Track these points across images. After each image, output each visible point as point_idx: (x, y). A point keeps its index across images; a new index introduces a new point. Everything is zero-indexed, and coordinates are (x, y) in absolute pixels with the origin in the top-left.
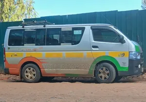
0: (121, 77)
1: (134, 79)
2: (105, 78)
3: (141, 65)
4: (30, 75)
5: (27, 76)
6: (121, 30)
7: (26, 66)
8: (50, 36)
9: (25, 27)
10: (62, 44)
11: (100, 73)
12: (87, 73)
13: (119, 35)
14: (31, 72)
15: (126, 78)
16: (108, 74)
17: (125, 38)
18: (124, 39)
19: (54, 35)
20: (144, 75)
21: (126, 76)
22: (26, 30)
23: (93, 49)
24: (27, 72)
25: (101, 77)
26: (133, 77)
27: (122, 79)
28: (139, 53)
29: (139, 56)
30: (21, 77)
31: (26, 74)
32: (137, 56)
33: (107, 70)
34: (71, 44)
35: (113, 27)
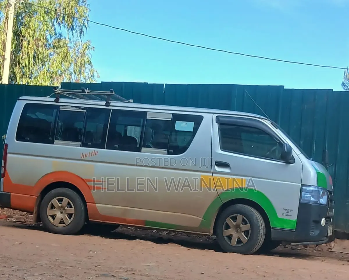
0: (277, 243)
1: (309, 250)
2: (239, 241)
3: (328, 219)
4: (59, 215)
5: (53, 217)
6: (288, 134)
7: (53, 191)
8: (119, 129)
9: (61, 100)
10: (143, 149)
11: (228, 227)
12: (197, 225)
13: (281, 144)
14: (62, 208)
15: (288, 246)
16: (246, 233)
17: (296, 152)
18: (293, 154)
19: (129, 128)
20: (332, 244)
21: (289, 242)
22: (62, 109)
23: (217, 169)
24: (53, 207)
25: (230, 237)
26: (306, 246)
27: (280, 248)
28: (324, 189)
29: (325, 197)
30: (39, 218)
31: (50, 212)
32: (319, 198)
33: (244, 222)
34: (165, 151)
35: (268, 123)
